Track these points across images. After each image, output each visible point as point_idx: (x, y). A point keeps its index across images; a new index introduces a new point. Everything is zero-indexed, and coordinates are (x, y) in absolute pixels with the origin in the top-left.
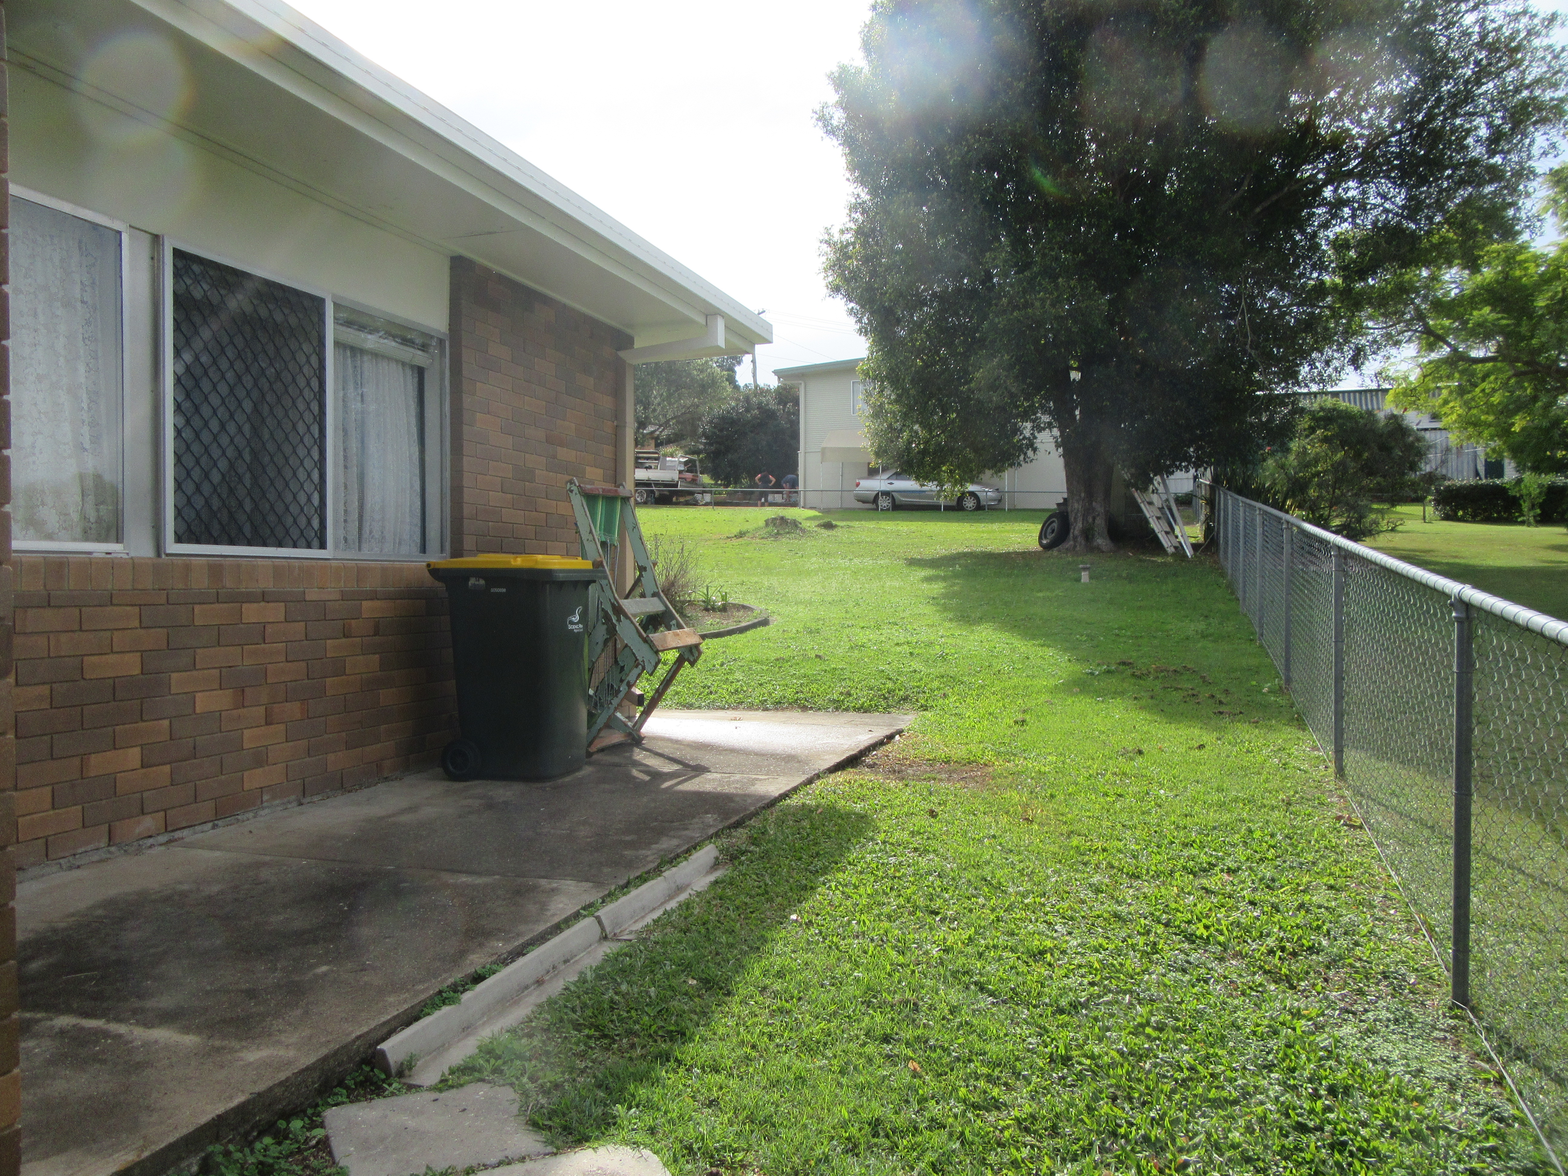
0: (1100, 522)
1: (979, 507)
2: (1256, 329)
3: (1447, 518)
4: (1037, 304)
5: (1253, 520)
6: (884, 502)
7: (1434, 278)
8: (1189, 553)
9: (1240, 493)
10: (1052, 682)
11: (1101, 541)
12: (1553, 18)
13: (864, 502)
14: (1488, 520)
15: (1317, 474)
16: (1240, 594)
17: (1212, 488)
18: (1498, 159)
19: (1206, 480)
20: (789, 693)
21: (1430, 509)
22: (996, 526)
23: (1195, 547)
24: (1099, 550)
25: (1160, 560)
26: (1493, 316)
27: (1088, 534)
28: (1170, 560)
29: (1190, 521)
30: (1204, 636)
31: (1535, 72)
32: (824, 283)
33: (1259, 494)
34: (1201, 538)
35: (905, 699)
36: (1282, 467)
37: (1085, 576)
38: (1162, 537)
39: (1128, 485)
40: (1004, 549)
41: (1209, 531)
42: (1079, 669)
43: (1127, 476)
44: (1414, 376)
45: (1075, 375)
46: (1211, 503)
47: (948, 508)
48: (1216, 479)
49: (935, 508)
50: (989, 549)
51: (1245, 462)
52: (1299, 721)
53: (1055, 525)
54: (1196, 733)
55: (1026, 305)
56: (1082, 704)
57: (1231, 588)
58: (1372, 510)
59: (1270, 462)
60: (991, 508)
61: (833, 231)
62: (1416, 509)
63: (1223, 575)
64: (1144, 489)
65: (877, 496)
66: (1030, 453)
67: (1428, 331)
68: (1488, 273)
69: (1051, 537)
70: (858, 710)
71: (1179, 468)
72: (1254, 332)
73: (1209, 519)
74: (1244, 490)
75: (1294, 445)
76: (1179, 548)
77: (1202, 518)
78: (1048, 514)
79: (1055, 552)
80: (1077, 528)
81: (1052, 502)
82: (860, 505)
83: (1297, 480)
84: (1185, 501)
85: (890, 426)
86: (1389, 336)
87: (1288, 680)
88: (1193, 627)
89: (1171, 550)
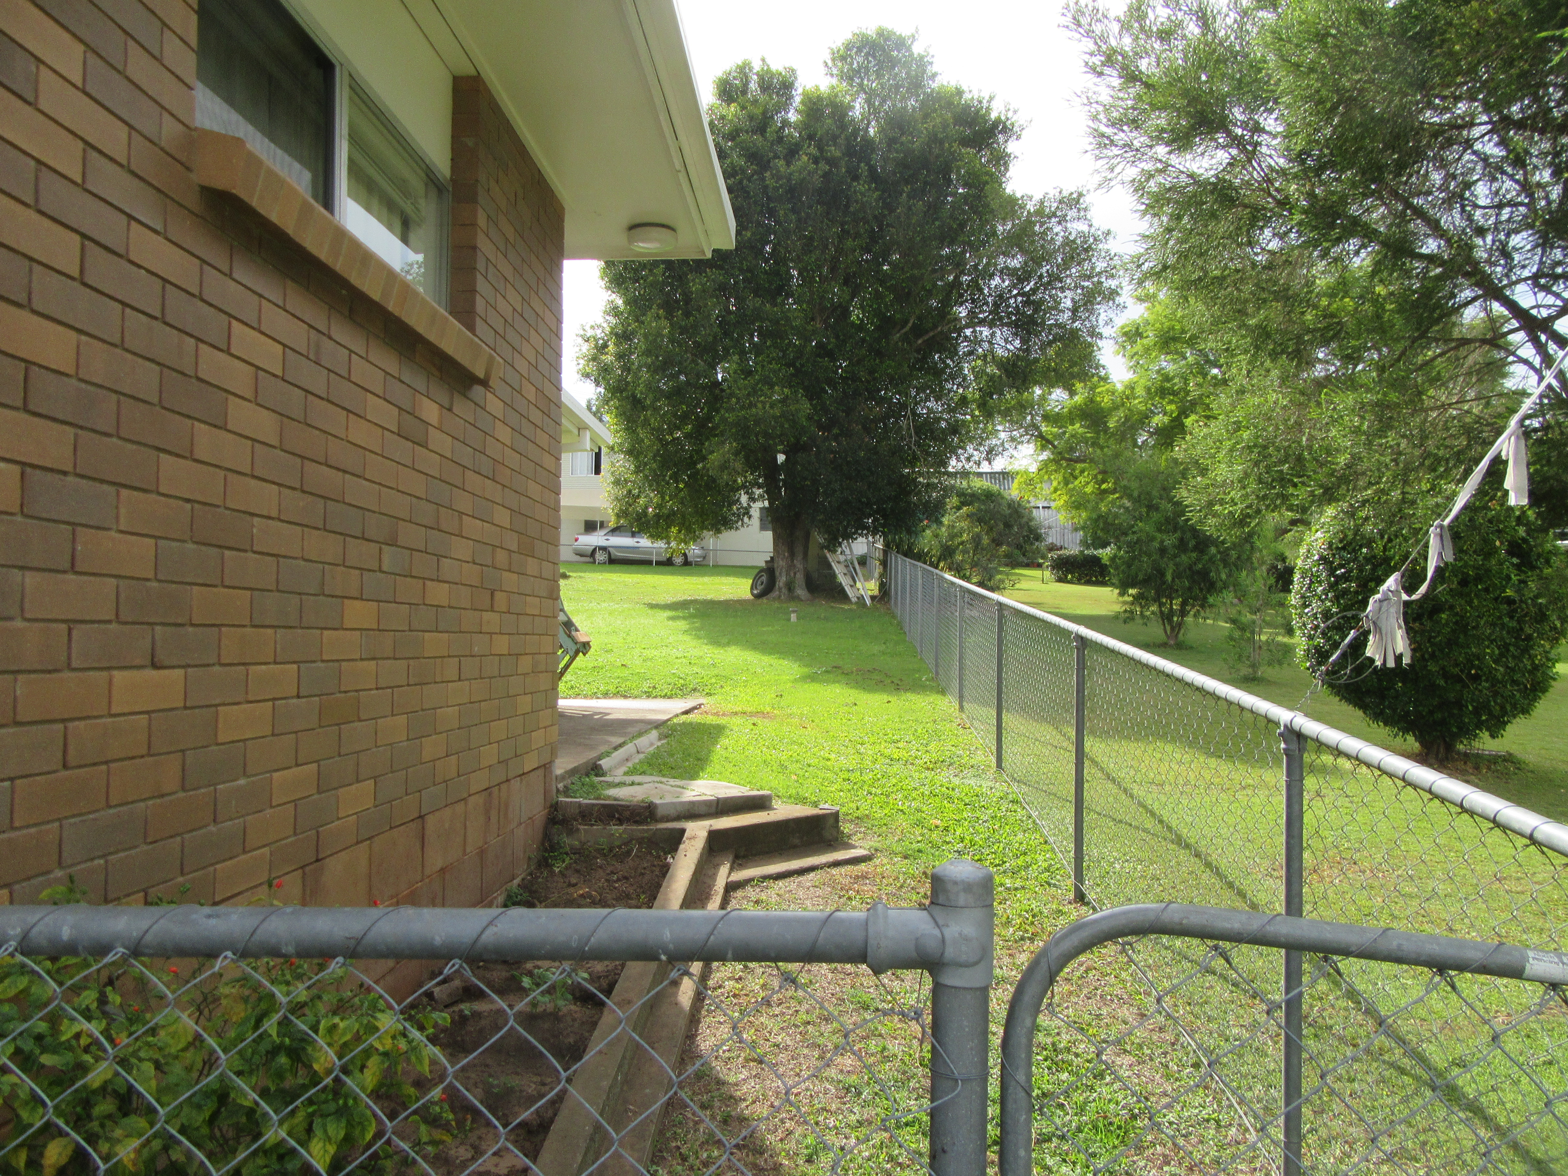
0: (800, 578)
1: (687, 563)
2: (919, 430)
3: (1060, 580)
4: (760, 405)
5: (916, 575)
6: (600, 557)
7: (1043, 398)
8: (868, 602)
9: (906, 555)
10: (792, 678)
11: (801, 592)
12: (1108, 233)
13: (582, 555)
14: (1089, 583)
15: (962, 543)
16: (907, 629)
17: (885, 552)
18: (1077, 324)
19: (880, 545)
20: (612, 688)
21: (1047, 573)
22: (706, 579)
23: (873, 598)
24: (798, 599)
25: (846, 607)
26: (1081, 430)
27: (790, 587)
28: (854, 607)
29: (867, 578)
30: (883, 653)
31: (1100, 266)
32: (576, 369)
33: (920, 557)
34: (876, 592)
35: (695, 690)
36: (936, 536)
37: (793, 617)
38: (848, 589)
39: (822, 547)
40: (722, 598)
41: (882, 586)
42: (806, 670)
43: (821, 541)
44: (1033, 468)
45: (781, 458)
46: (884, 563)
47: (658, 563)
48: (887, 545)
49: (648, 563)
50: (709, 597)
51: (909, 532)
52: (943, 692)
53: (764, 578)
54: (885, 697)
55: (751, 405)
56: (815, 686)
57: (900, 626)
58: (1001, 573)
59: (928, 532)
60: (697, 564)
61: (587, 328)
62: (1037, 573)
63: (894, 617)
64: (834, 552)
65: (594, 550)
66: (746, 519)
67: (1041, 436)
68: (1078, 399)
69: (760, 588)
70: (665, 697)
71: (861, 535)
72: (916, 433)
73: (881, 576)
74: (908, 553)
75: (945, 520)
76: (861, 598)
77: (876, 575)
78: (756, 571)
79: (764, 600)
80: (782, 581)
81: (761, 561)
82: (578, 558)
83: (948, 547)
84: (863, 561)
85: (630, 491)
86: (1013, 439)
87: (937, 673)
88: (876, 648)
89: (854, 600)
